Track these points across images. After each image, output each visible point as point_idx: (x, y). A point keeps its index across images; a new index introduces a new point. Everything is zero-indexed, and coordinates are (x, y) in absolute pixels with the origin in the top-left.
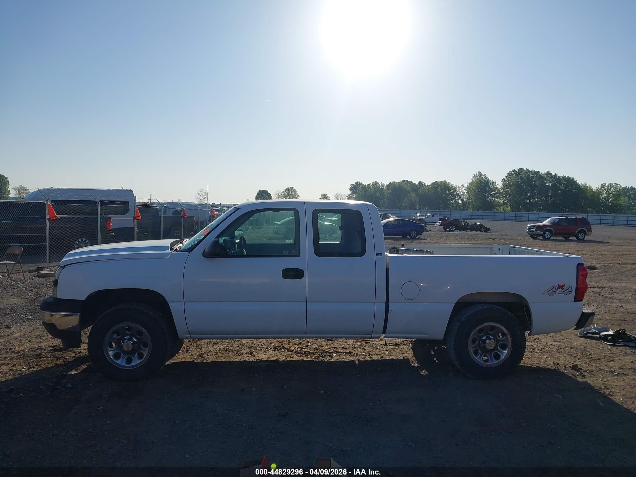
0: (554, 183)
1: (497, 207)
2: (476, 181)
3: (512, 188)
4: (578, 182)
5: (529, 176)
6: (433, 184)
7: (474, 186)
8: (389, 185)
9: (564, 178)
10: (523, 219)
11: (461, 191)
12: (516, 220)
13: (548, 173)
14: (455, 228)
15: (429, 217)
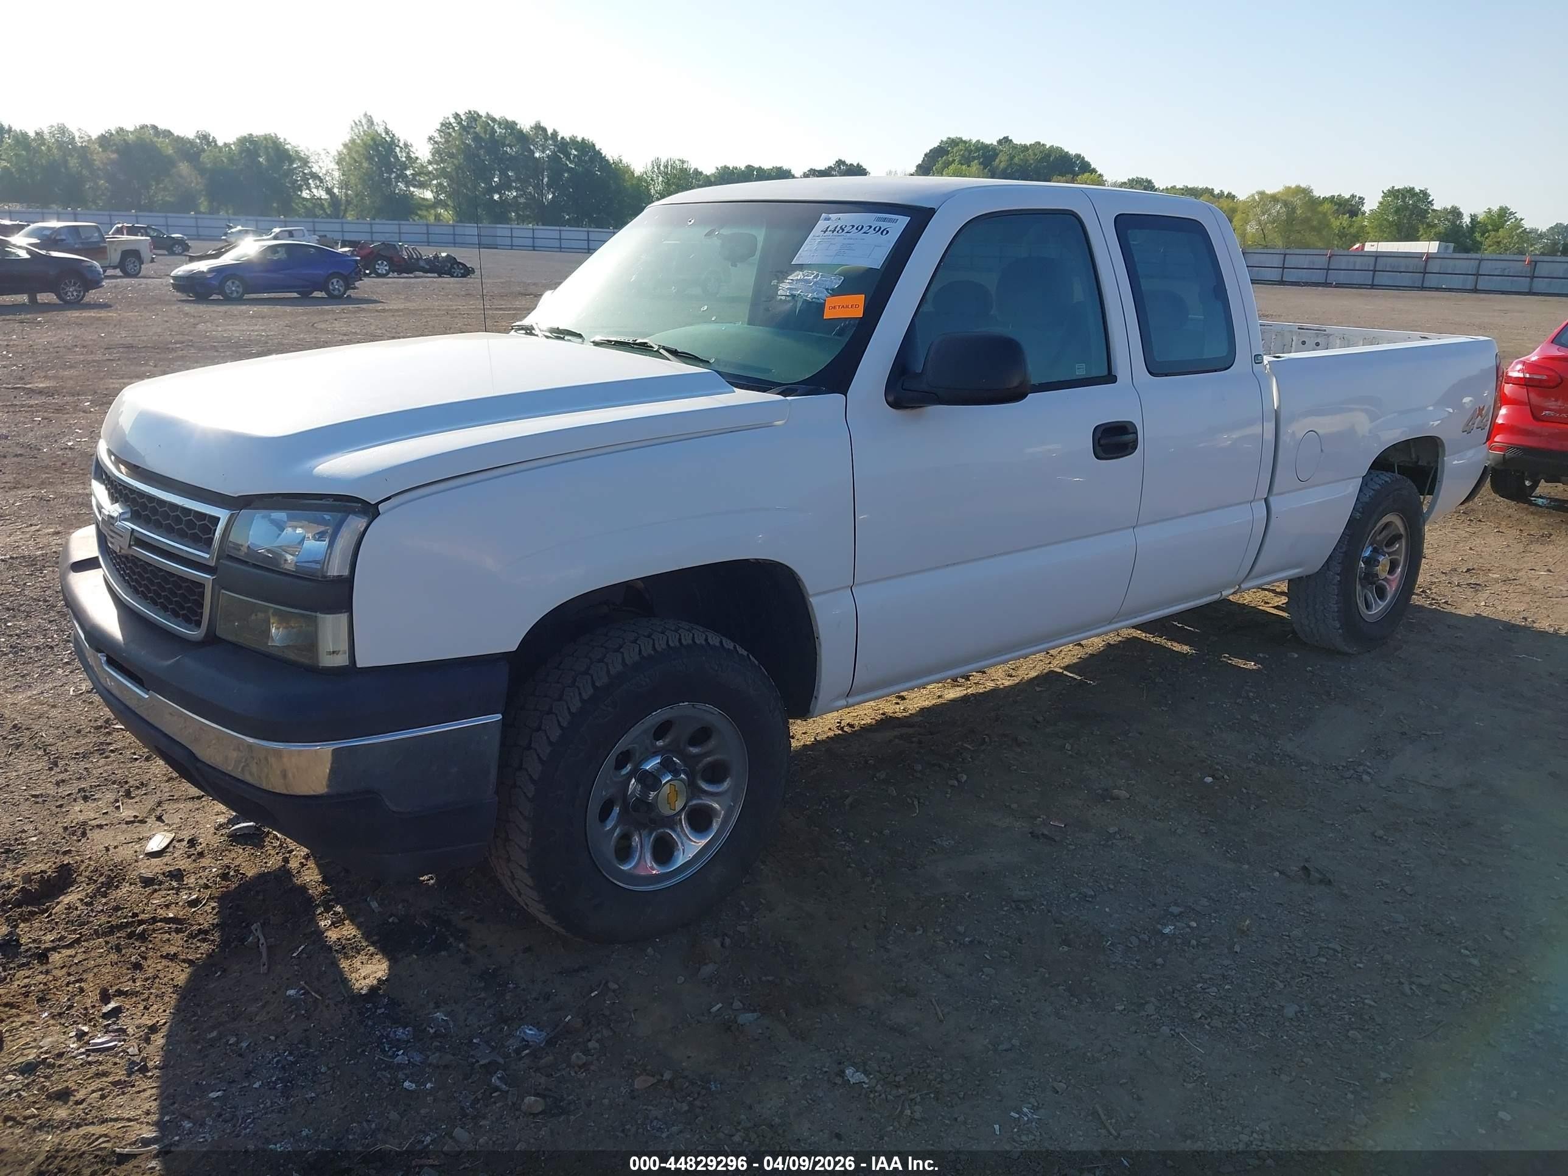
0: (554, 153)
1: (421, 210)
2: (362, 140)
3: (456, 162)
4: (604, 152)
5: (493, 131)
6: (242, 141)
7: (357, 152)
8: (105, 140)
9: (573, 141)
10: (499, 241)
11: (321, 164)
12: (480, 246)
13: (539, 128)
14: (387, 268)
15: (279, 235)
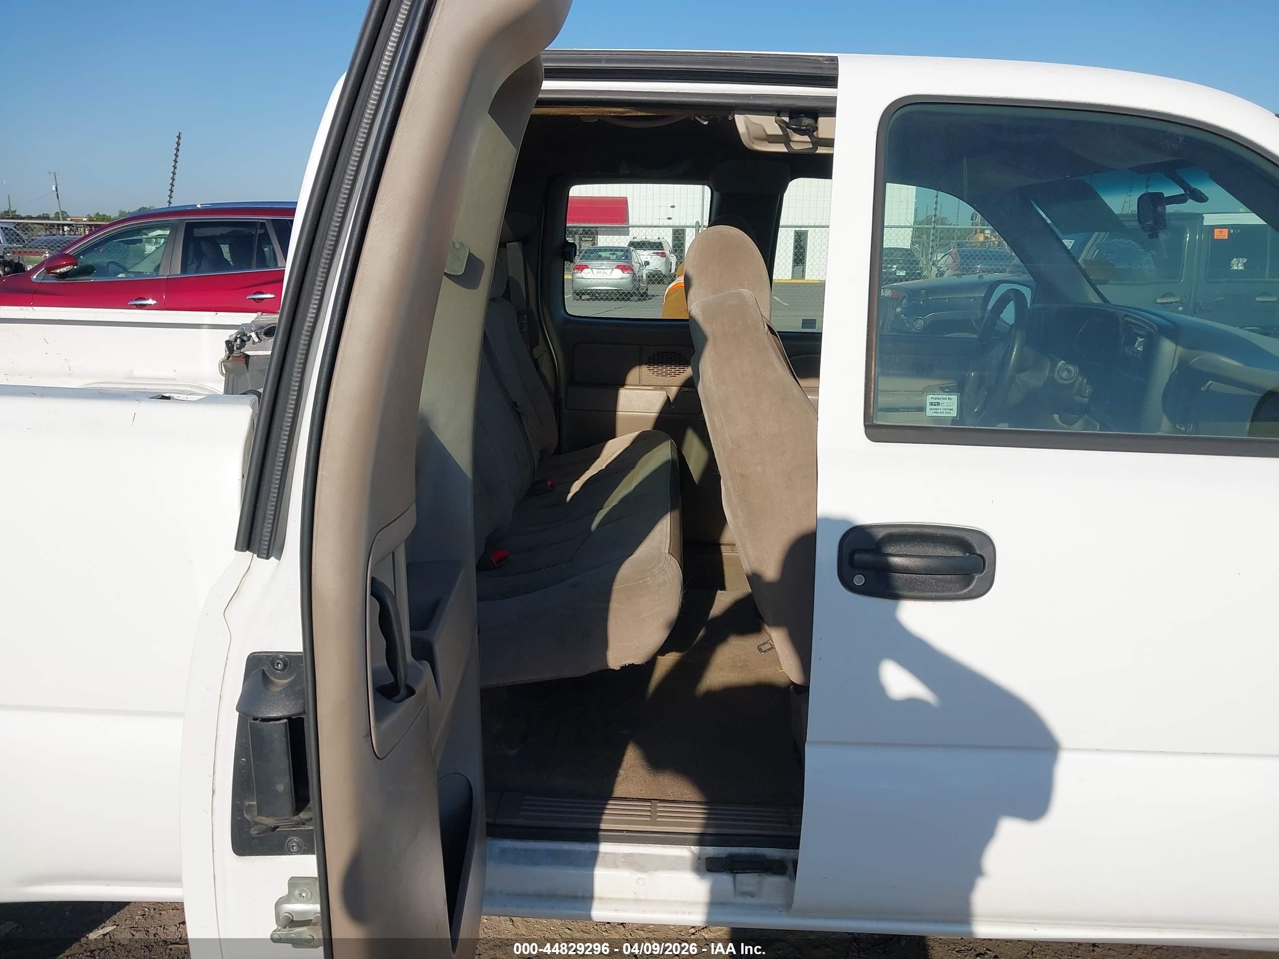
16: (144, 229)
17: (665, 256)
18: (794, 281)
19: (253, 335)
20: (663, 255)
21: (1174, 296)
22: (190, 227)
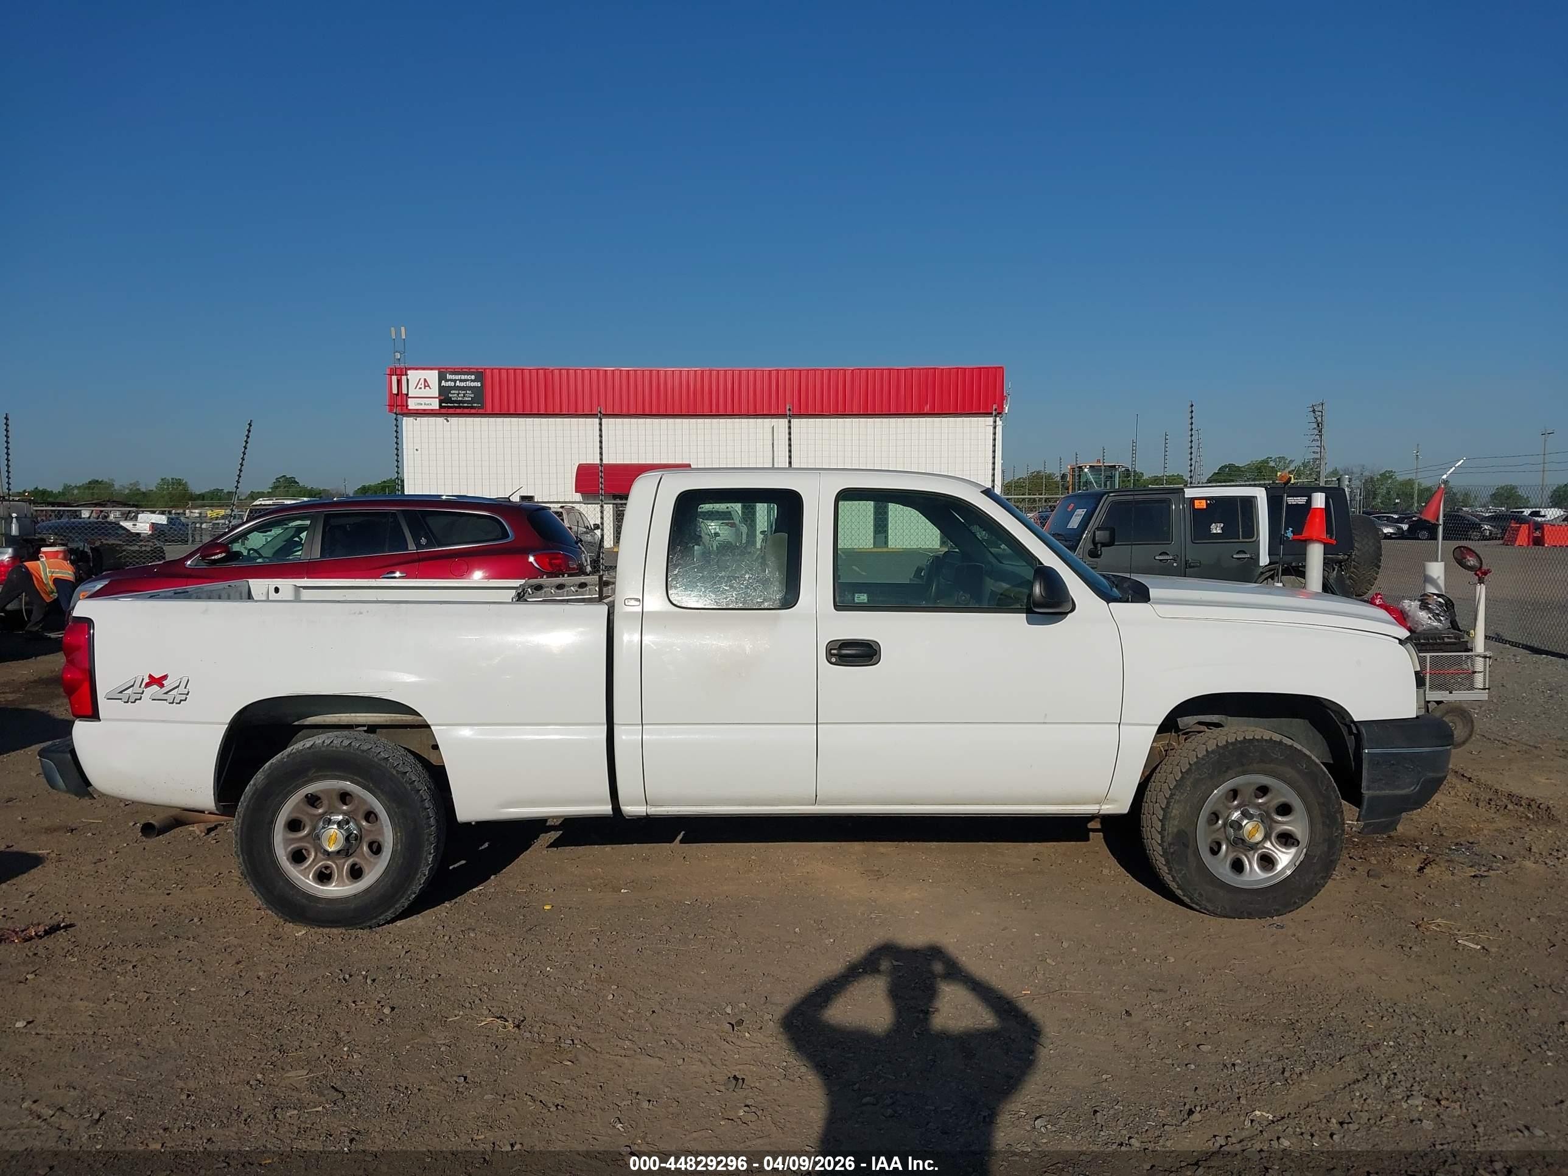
16: (285, 520)
17: (735, 527)
18: (875, 550)
19: (529, 590)
20: (733, 525)
21: (1168, 555)
22: (328, 517)
